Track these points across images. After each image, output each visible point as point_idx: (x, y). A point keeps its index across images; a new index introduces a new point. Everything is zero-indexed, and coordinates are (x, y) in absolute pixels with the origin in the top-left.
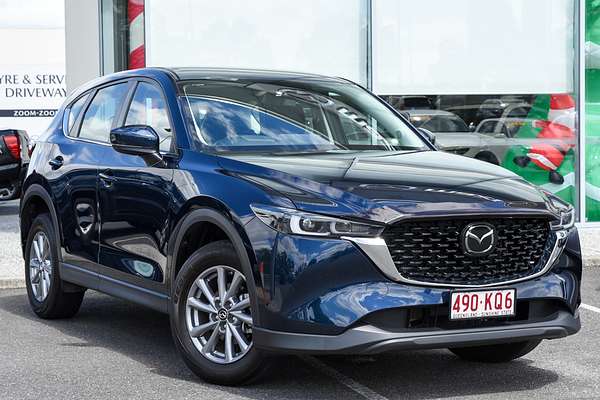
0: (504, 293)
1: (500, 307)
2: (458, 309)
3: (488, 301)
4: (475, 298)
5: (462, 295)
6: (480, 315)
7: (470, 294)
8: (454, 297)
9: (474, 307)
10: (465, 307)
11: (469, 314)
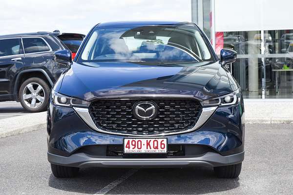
0: (160, 141)
1: (157, 148)
2: (129, 148)
3: (148, 144)
4: (139, 142)
5: (131, 140)
6: (144, 152)
7: (137, 140)
8: (126, 141)
9: (139, 147)
10: (134, 147)
11: (136, 151)
